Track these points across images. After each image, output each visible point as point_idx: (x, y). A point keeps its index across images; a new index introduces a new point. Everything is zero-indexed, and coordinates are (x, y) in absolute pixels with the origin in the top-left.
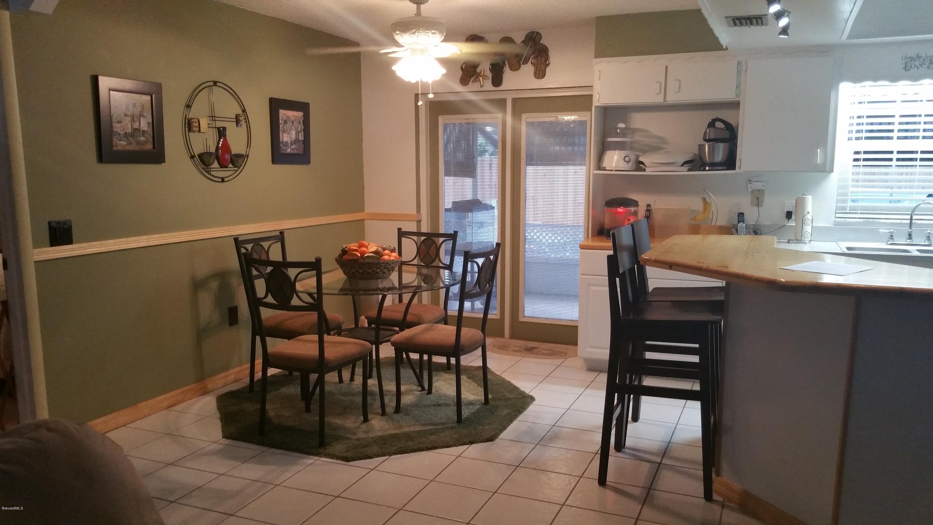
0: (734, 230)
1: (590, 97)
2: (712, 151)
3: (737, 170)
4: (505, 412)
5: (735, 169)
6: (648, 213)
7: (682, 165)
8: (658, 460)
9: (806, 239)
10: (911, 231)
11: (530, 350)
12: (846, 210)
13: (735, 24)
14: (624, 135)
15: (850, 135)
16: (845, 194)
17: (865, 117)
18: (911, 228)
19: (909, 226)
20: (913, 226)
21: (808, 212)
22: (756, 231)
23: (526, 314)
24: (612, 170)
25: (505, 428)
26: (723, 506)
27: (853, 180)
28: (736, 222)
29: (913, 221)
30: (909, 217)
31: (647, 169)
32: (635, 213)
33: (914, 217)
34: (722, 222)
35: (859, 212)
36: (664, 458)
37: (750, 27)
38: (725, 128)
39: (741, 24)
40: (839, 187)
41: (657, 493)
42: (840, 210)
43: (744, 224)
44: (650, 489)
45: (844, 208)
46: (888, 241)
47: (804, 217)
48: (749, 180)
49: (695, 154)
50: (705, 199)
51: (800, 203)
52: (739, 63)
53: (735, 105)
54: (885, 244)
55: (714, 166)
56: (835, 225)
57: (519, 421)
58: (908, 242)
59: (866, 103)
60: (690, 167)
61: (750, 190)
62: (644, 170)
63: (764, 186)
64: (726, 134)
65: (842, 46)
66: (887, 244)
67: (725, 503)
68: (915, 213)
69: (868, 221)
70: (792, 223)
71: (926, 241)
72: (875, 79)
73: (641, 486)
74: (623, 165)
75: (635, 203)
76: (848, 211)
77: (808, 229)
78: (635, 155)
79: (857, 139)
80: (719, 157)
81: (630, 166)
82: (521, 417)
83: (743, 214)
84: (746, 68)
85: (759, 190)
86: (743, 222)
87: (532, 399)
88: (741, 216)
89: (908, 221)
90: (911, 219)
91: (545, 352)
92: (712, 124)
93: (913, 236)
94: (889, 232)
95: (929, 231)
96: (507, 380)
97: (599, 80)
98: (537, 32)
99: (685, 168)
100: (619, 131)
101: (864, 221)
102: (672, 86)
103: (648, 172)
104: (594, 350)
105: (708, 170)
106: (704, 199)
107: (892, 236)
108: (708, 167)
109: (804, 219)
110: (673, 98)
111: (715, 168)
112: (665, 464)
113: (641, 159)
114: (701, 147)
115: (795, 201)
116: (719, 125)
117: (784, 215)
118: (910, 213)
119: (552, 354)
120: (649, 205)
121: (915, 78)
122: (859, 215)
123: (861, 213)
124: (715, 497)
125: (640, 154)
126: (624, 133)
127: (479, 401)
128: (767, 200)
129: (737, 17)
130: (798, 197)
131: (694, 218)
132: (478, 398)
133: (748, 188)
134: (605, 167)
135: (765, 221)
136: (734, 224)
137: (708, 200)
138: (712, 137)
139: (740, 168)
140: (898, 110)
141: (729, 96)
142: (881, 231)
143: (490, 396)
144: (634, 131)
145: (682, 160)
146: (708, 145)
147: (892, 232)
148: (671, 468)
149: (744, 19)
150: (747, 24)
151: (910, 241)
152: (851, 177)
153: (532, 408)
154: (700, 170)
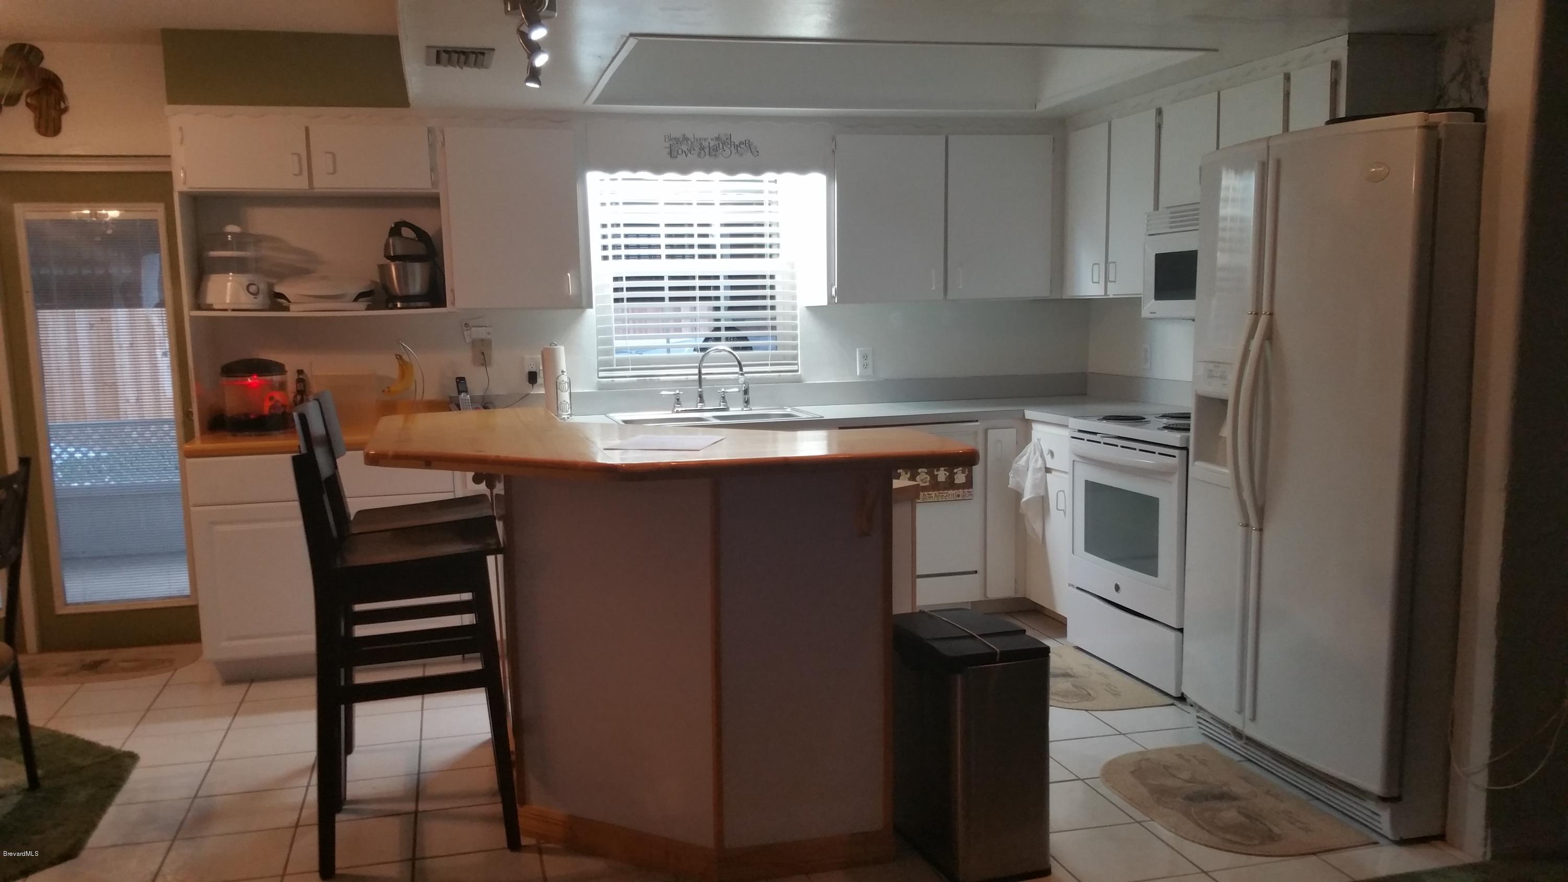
0: (453, 406)
1: (167, 176)
2: (404, 277)
3: (449, 308)
4: (83, 795)
5: (444, 305)
6: (302, 384)
7: (356, 300)
8: (411, 807)
9: (564, 413)
10: (700, 391)
11: (94, 667)
12: (612, 366)
13: (438, 62)
14: (241, 246)
15: (605, 253)
16: (609, 342)
17: (622, 225)
18: (700, 386)
19: (698, 384)
20: (703, 383)
21: (563, 372)
22: (485, 403)
23: (70, 599)
24: (226, 310)
25: (93, 825)
26: (540, 851)
27: (617, 320)
28: (455, 393)
29: (703, 377)
30: (696, 371)
31: (292, 307)
32: (282, 386)
33: (704, 371)
34: (431, 394)
35: (631, 367)
36: (419, 802)
37: (462, 68)
38: (417, 239)
39: (450, 63)
40: (599, 332)
41: (429, 863)
42: (605, 365)
43: (469, 396)
44: (413, 859)
45: (609, 363)
46: (675, 407)
47: (557, 379)
48: (466, 324)
49: (373, 282)
50: (401, 356)
51: (549, 357)
52: (430, 131)
53: (432, 201)
54: (671, 412)
55: (409, 301)
56: (599, 390)
57: (118, 805)
58: (700, 406)
59: (621, 204)
60: (370, 303)
61: (468, 340)
62: (287, 309)
63: (489, 333)
64: (420, 249)
65: (588, 115)
66: (673, 412)
67: (543, 845)
68: (704, 364)
69: (643, 380)
70: (539, 390)
71: (722, 404)
72: (634, 168)
73: (399, 859)
74: (246, 300)
75: (279, 368)
76: (615, 367)
77: (565, 397)
78: (268, 282)
79: (617, 257)
80: (417, 286)
81: (260, 300)
82: (121, 797)
83: (463, 379)
84: (442, 140)
85: (482, 340)
86: (466, 392)
87: (132, 758)
88: (461, 381)
89: (697, 377)
90: (700, 373)
91: (126, 665)
92: (395, 231)
93: (705, 397)
94: (674, 394)
95: (723, 390)
96: (65, 734)
97: (182, 143)
98: (30, 45)
99: (362, 304)
100: (231, 238)
101: (639, 380)
102: (321, 163)
103: (295, 311)
104: (235, 643)
105: (401, 308)
106: (399, 358)
107: (678, 400)
108: (400, 302)
109: (558, 383)
110: (324, 183)
111: (412, 304)
112: (424, 811)
113: (278, 289)
114: (384, 270)
115: (541, 356)
116: (406, 232)
117: (525, 377)
118: (698, 365)
119: (142, 667)
120: (300, 372)
121: (685, 169)
122: (630, 371)
123: (633, 369)
124: (525, 841)
125: (274, 281)
126: (241, 241)
127: (14, 786)
128: (498, 355)
129: (444, 49)
130: (544, 348)
131: (388, 390)
132: (11, 781)
133: (466, 336)
134: (212, 305)
135: (497, 389)
136: (450, 397)
137: (405, 357)
138: (399, 252)
139: (453, 303)
140: (662, 215)
141: (420, 184)
142: (663, 393)
143: (40, 772)
144: (259, 240)
145: (355, 290)
146: (394, 265)
147: (678, 394)
148: (436, 814)
149: (456, 52)
150: (458, 62)
151: (702, 405)
152: (613, 315)
153: (137, 776)
154: (387, 308)
